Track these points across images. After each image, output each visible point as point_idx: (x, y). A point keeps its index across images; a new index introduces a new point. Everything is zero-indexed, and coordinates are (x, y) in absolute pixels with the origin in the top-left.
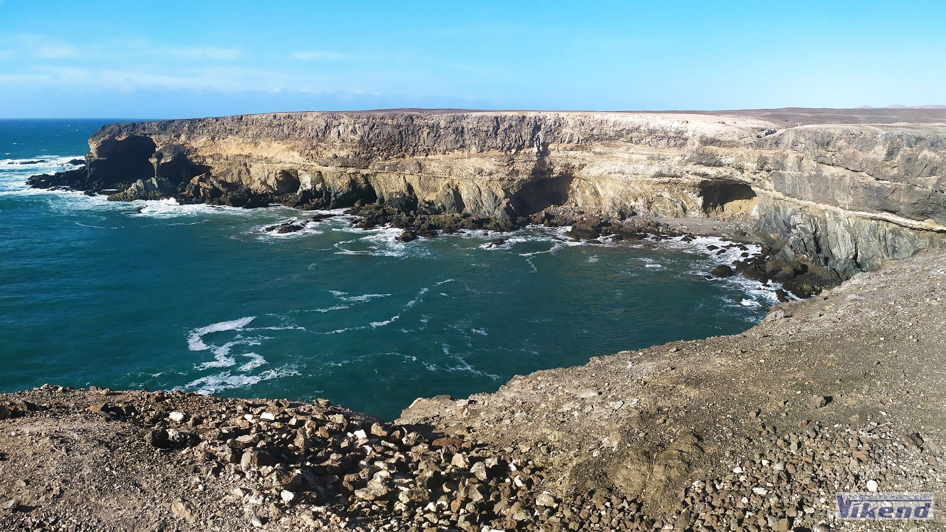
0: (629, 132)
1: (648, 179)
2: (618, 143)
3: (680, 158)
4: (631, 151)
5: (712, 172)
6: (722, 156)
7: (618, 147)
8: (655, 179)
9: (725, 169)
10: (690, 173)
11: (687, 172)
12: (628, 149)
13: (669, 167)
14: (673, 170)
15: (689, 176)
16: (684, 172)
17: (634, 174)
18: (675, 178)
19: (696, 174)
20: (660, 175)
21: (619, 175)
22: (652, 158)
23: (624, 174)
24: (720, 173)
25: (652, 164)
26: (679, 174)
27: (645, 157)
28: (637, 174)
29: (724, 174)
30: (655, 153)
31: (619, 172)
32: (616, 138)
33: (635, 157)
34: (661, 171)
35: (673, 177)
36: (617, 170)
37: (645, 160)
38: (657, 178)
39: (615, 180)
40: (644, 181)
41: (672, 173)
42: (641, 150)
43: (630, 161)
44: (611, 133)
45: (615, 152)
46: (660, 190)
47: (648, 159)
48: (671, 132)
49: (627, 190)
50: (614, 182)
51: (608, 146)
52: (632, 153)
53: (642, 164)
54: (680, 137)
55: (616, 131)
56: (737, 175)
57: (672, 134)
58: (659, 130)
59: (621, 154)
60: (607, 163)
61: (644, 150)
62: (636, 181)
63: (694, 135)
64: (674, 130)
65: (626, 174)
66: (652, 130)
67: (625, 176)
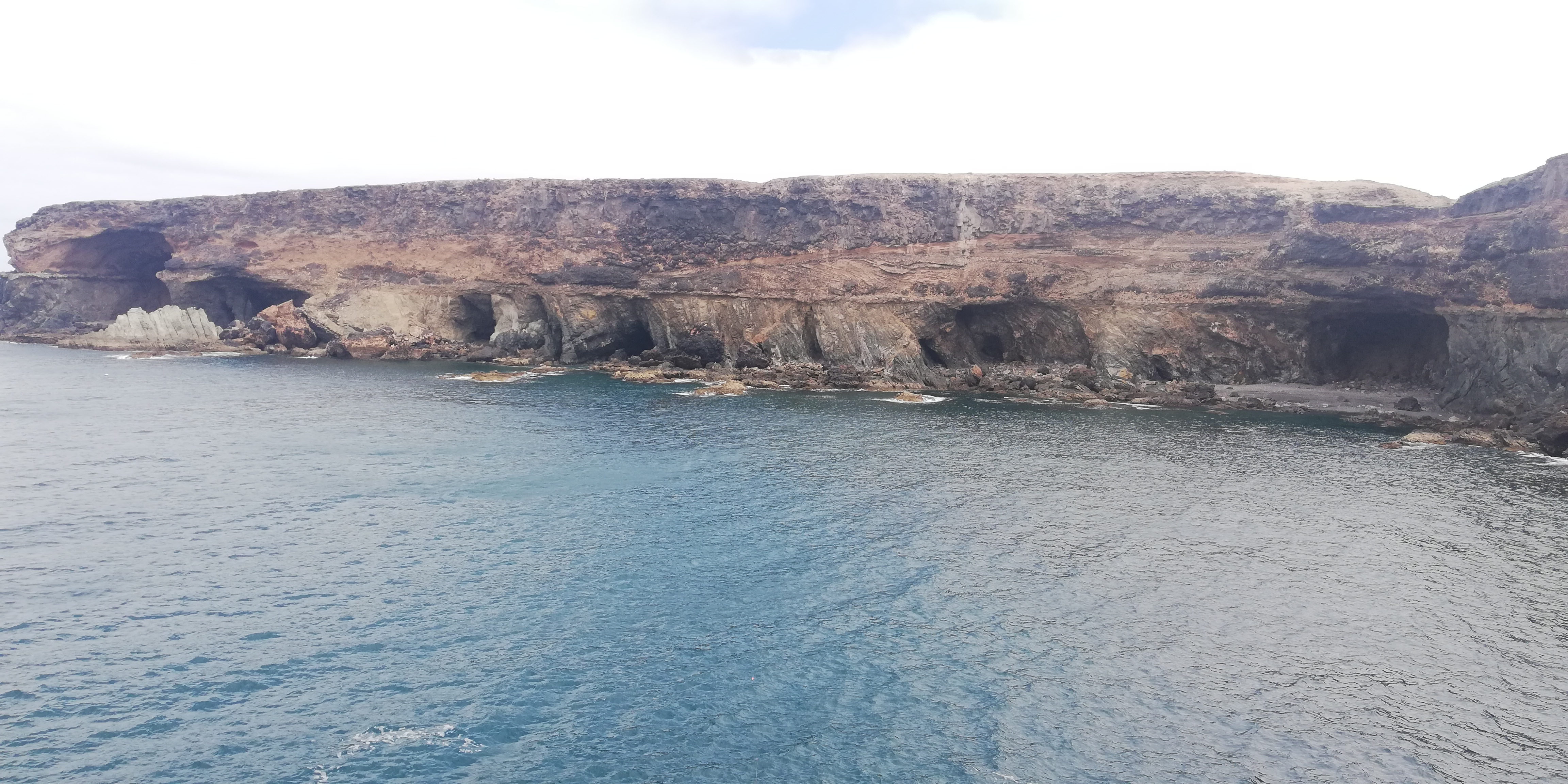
0: (1151, 207)
1: (1191, 301)
2: (1127, 231)
3: (1265, 253)
4: (1155, 245)
5: (1338, 280)
6: (1368, 241)
7: (1128, 238)
8: (1208, 301)
9: (1371, 271)
10: (1286, 285)
11: (1280, 284)
12: (1150, 242)
13: (1239, 274)
14: (1250, 279)
15: (1285, 292)
16: (1273, 284)
17: (1162, 291)
18: (1251, 299)
19: (1300, 286)
20: (1217, 291)
21: (1129, 294)
22: (1202, 257)
23: (1139, 292)
24: (1358, 281)
25: (1201, 271)
26: (1259, 288)
27: (1184, 257)
28: (1169, 291)
29: (1370, 283)
30: (1210, 247)
31: (1128, 289)
32: (1124, 220)
33: (1166, 255)
34: (1221, 283)
35: (1246, 294)
36: (1125, 286)
37: (1186, 262)
38: (1210, 297)
39: (1121, 304)
40: (1183, 305)
41: (1245, 286)
42: (1179, 242)
43: (1152, 266)
44: (1115, 210)
45: (1121, 248)
46: (1217, 323)
47: (1193, 258)
48: (1246, 199)
49: (1147, 323)
50: (1118, 308)
51: (1107, 238)
52: (1159, 248)
53: (1179, 271)
54: (1267, 210)
55: (1123, 205)
56: (1403, 282)
57: (1249, 204)
58: (1220, 198)
59: (1134, 252)
60: (1103, 272)
61: (1183, 242)
62: (1165, 306)
63: (1299, 204)
64: (1254, 196)
65: (1145, 292)
66: (1205, 198)
67: (1142, 296)
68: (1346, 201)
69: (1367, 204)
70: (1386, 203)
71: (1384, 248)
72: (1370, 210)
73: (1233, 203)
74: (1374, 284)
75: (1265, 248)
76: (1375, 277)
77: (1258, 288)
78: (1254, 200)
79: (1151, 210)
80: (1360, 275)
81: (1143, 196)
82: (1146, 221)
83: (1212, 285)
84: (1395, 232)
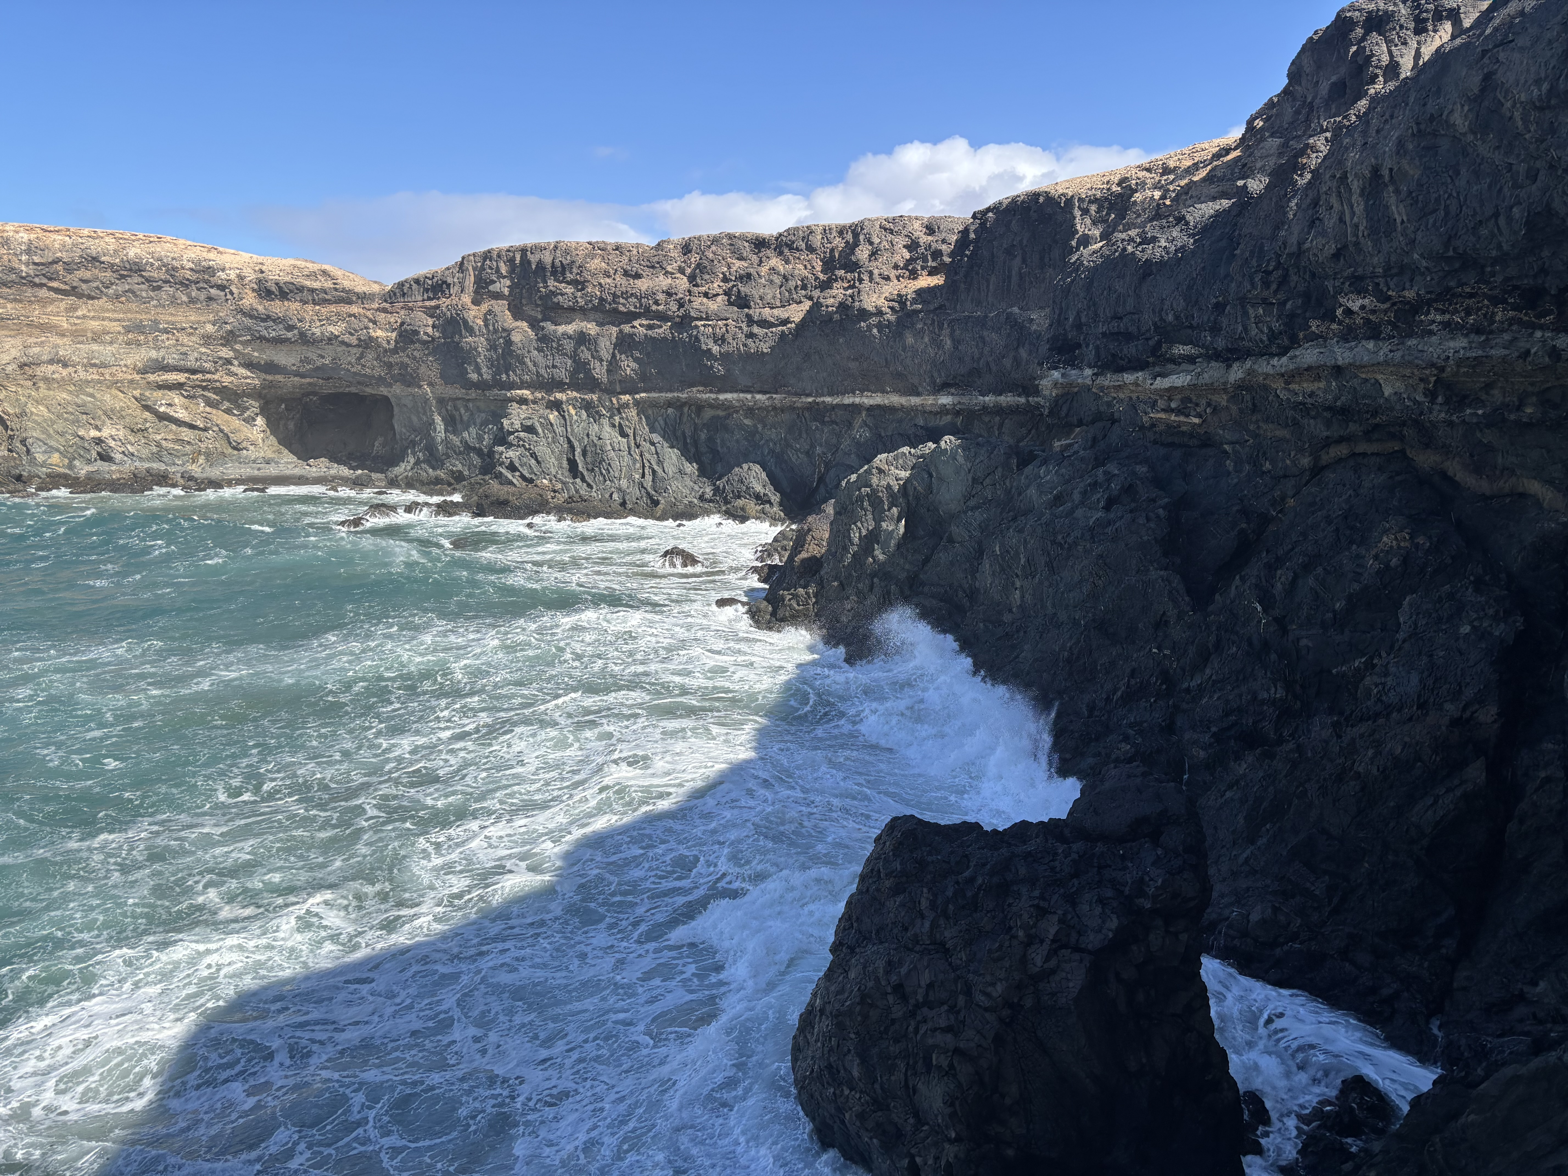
0: (70, 267)
1: (130, 377)
2: (43, 293)
3: (210, 328)
4: (79, 313)
5: (286, 358)
6: (313, 321)
7: (44, 302)
8: (151, 377)
9: (319, 352)
12: (73, 309)
13: (183, 350)
14: (195, 355)
17: (95, 365)
18: (199, 376)
19: (250, 365)
20: (160, 367)
21: (51, 368)
22: (139, 328)
23: (65, 365)
24: (306, 360)
25: (139, 344)
27: (116, 327)
28: (104, 365)
29: (319, 364)
30: (145, 318)
31: (51, 362)
32: (37, 280)
33: (95, 324)
34: (163, 359)
35: (194, 372)
36: (45, 358)
37: (119, 333)
38: (153, 373)
39: (46, 379)
40: (122, 382)
41: (191, 363)
42: (108, 310)
43: (77, 335)
44: (23, 268)
45: (36, 313)
46: (163, 402)
47: (128, 330)
48: (183, 268)
49: (79, 401)
50: (41, 384)
51: (15, 300)
52: (84, 317)
53: (111, 343)
54: (207, 282)
55: (35, 264)
56: (349, 363)
57: (188, 274)
58: (152, 265)
59: (55, 320)
60: (18, 341)
61: (115, 311)
62: (99, 382)
63: (241, 278)
64: (191, 265)
65: (74, 366)
66: (135, 263)
67: (71, 369)
68: (288, 279)
69: (308, 283)
70: (329, 284)
71: (331, 328)
72: (312, 291)
73: (167, 271)
74: (323, 364)
75: (209, 322)
76: (323, 357)
77: (206, 365)
78: (191, 269)
79: (69, 271)
80: (309, 354)
81: (59, 254)
82: (66, 283)
83: (150, 359)
84: (338, 314)
